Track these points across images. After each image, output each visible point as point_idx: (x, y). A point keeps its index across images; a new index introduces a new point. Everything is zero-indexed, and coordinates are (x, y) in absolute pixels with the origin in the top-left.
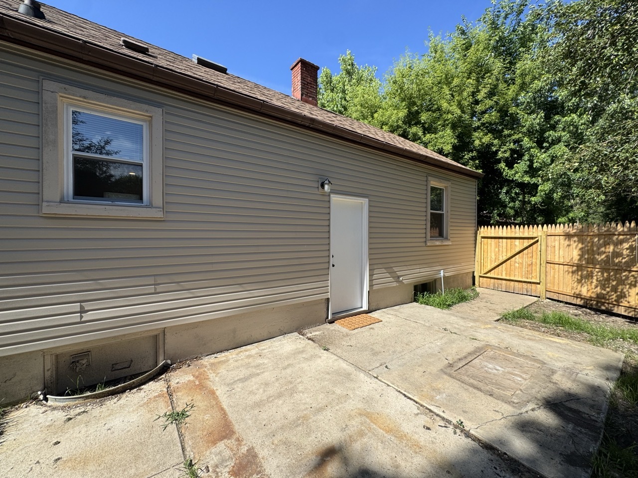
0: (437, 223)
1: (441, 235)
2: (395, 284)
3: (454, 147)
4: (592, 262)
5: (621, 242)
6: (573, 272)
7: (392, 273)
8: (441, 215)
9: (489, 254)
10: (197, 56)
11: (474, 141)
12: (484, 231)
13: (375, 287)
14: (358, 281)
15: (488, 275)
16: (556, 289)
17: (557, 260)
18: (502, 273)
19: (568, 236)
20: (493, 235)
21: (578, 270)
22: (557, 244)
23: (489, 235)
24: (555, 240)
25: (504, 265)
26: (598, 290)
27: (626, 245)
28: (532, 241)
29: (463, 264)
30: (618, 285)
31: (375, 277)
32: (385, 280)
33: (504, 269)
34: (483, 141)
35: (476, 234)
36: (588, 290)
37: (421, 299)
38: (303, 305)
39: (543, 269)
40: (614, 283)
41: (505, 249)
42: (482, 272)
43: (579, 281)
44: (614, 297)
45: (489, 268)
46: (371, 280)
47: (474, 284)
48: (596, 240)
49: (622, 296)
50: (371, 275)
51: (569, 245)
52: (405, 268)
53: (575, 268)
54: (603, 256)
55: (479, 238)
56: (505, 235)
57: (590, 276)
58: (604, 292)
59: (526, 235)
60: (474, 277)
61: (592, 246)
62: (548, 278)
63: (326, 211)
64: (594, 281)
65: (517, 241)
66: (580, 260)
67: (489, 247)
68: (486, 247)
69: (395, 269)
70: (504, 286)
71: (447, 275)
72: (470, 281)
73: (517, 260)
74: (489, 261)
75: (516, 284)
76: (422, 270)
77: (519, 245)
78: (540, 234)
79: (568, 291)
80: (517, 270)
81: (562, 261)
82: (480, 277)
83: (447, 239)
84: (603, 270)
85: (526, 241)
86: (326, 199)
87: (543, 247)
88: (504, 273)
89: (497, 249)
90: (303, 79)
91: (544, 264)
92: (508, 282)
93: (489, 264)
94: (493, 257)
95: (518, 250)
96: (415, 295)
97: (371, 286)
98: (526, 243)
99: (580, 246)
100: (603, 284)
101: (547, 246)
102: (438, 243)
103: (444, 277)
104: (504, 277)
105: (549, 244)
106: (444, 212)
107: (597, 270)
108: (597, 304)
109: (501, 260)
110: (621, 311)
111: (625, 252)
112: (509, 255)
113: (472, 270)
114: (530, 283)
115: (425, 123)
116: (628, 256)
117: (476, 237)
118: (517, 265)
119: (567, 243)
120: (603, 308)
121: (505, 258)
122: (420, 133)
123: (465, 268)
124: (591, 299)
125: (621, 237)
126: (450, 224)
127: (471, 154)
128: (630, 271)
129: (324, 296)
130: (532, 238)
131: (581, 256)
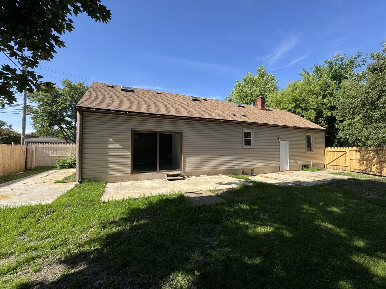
0: (309, 146)
1: (310, 150)
2: (296, 164)
3: (316, 117)
4: (363, 159)
5: (370, 153)
6: (358, 162)
7: (295, 161)
8: (311, 144)
9: (330, 157)
10: (238, 105)
11: (323, 115)
12: (328, 149)
13: (291, 165)
14: (286, 164)
15: (330, 164)
16: (354, 168)
17: (353, 159)
18: (335, 163)
19: (357, 151)
20: (331, 150)
21: (360, 162)
22: (353, 153)
23: (330, 150)
24: (352, 152)
25: (336, 160)
26: (365, 167)
27: (372, 154)
28: (345, 152)
29: (319, 160)
30: (370, 165)
31: (290, 162)
32: (293, 163)
33: (335, 162)
34: (327, 115)
35: (325, 150)
36: (363, 168)
37: (304, 169)
38: (275, 167)
39: (349, 161)
40: (369, 165)
41: (336, 155)
42: (328, 163)
43: (360, 165)
44: (369, 169)
45: (330, 162)
46: (290, 163)
47: (324, 167)
48: (364, 152)
49: (372, 169)
50: (290, 161)
51: (357, 154)
52: (299, 160)
53: (359, 161)
54: (366, 157)
55: (326, 151)
56: (335, 150)
57: (363, 163)
58: (367, 168)
59: (343, 150)
60: (324, 165)
61: (363, 154)
62: (351, 164)
63: (279, 145)
64: (364, 165)
65: (340, 152)
66: (360, 158)
67: (330, 154)
68: (328, 154)
69: (296, 160)
70: (336, 168)
71: (313, 163)
72: (323, 166)
73: (340, 159)
74: (330, 159)
75: (340, 167)
76: (304, 161)
77: (340, 154)
78: (348, 150)
79: (357, 168)
80: (340, 162)
81: (355, 159)
82: (327, 165)
83: (313, 151)
84: (367, 161)
85: (343, 152)
86: (279, 142)
87: (349, 154)
88: (336, 163)
89: (333, 155)
90: (261, 103)
91: (349, 160)
92: (337, 166)
93: (330, 160)
94: (332, 158)
95: (340, 155)
96: (302, 168)
97: (290, 164)
98: (343, 153)
99: (360, 154)
100: (366, 166)
101: (350, 154)
102: (309, 153)
103: (312, 164)
104: (336, 165)
105: (351, 153)
106: (311, 143)
107: (365, 161)
108: (365, 172)
109: (334, 159)
110: (371, 173)
111: (372, 156)
112: (337, 157)
113: (324, 162)
114: (345, 166)
115: (303, 107)
116: (372, 157)
117: (325, 151)
118: (340, 160)
119: (356, 153)
120: (367, 173)
121: (336, 158)
122: (301, 112)
123: (321, 161)
124: (363, 170)
125: (370, 151)
126: (314, 147)
127: (322, 119)
128: (373, 161)
129: (279, 165)
130: (345, 151)
131: (360, 157)
